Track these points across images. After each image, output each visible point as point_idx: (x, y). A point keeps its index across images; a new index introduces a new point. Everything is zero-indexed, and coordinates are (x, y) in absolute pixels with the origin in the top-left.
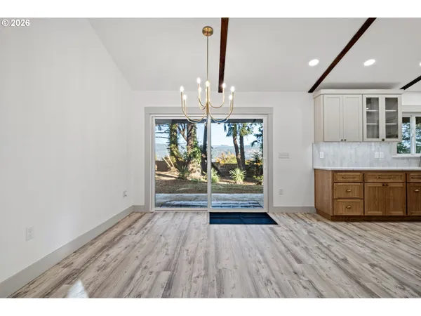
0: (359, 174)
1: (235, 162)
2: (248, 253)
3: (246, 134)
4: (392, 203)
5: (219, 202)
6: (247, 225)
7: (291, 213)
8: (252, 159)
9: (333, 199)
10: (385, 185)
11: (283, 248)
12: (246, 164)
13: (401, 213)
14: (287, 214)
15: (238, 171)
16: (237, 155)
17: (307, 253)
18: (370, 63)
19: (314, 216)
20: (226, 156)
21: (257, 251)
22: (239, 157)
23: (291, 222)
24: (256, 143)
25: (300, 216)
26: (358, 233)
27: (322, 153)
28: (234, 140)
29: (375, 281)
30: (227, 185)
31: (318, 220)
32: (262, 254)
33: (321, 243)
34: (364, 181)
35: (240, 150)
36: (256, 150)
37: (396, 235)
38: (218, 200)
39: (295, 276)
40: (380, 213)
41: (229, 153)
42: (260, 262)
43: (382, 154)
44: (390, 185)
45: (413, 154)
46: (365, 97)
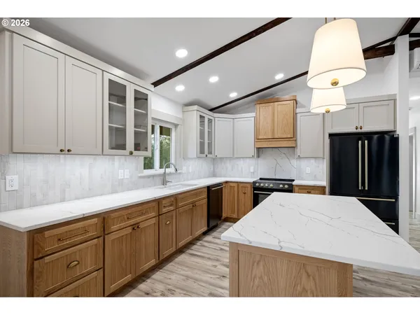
10: (135, 228)
13: (153, 262)
27: (13, 179)
34: (104, 233)
40: (128, 279)
43: (127, 171)
44: (141, 226)
45: (157, 170)
46: (107, 76)
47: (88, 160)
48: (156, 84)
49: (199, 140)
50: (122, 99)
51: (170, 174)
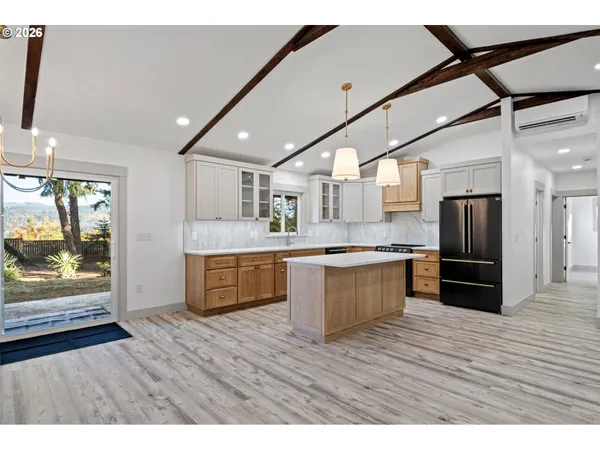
0: (232, 258)
1: (59, 236)
2: (80, 392)
3: (83, 194)
4: (262, 286)
5: (22, 319)
6: (81, 349)
7: (154, 317)
8: (96, 232)
9: (206, 290)
10: (257, 267)
11: (138, 368)
12: (83, 239)
13: (270, 295)
14: (148, 318)
15: (65, 256)
16: (63, 226)
17: (169, 365)
18: (243, 135)
19: (184, 315)
20: (39, 224)
21: (96, 385)
22: (68, 228)
23: (153, 328)
24: (102, 206)
25: (166, 317)
26: (230, 325)
27: (195, 234)
28: (57, 200)
29: (235, 374)
30: (42, 283)
31: (188, 319)
32: (104, 387)
33: (188, 349)
34: (238, 266)
35: (69, 216)
36: (103, 214)
37: (262, 320)
38: (19, 314)
39: (150, 399)
40: (252, 299)
41: (46, 219)
42: (100, 398)
43: (257, 233)
44: (261, 267)
45: (283, 233)
46: (241, 170)
47: (231, 224)
48: (275, 166)
49: (322, 206)
50: (250, 182)
51: (293, 237)
